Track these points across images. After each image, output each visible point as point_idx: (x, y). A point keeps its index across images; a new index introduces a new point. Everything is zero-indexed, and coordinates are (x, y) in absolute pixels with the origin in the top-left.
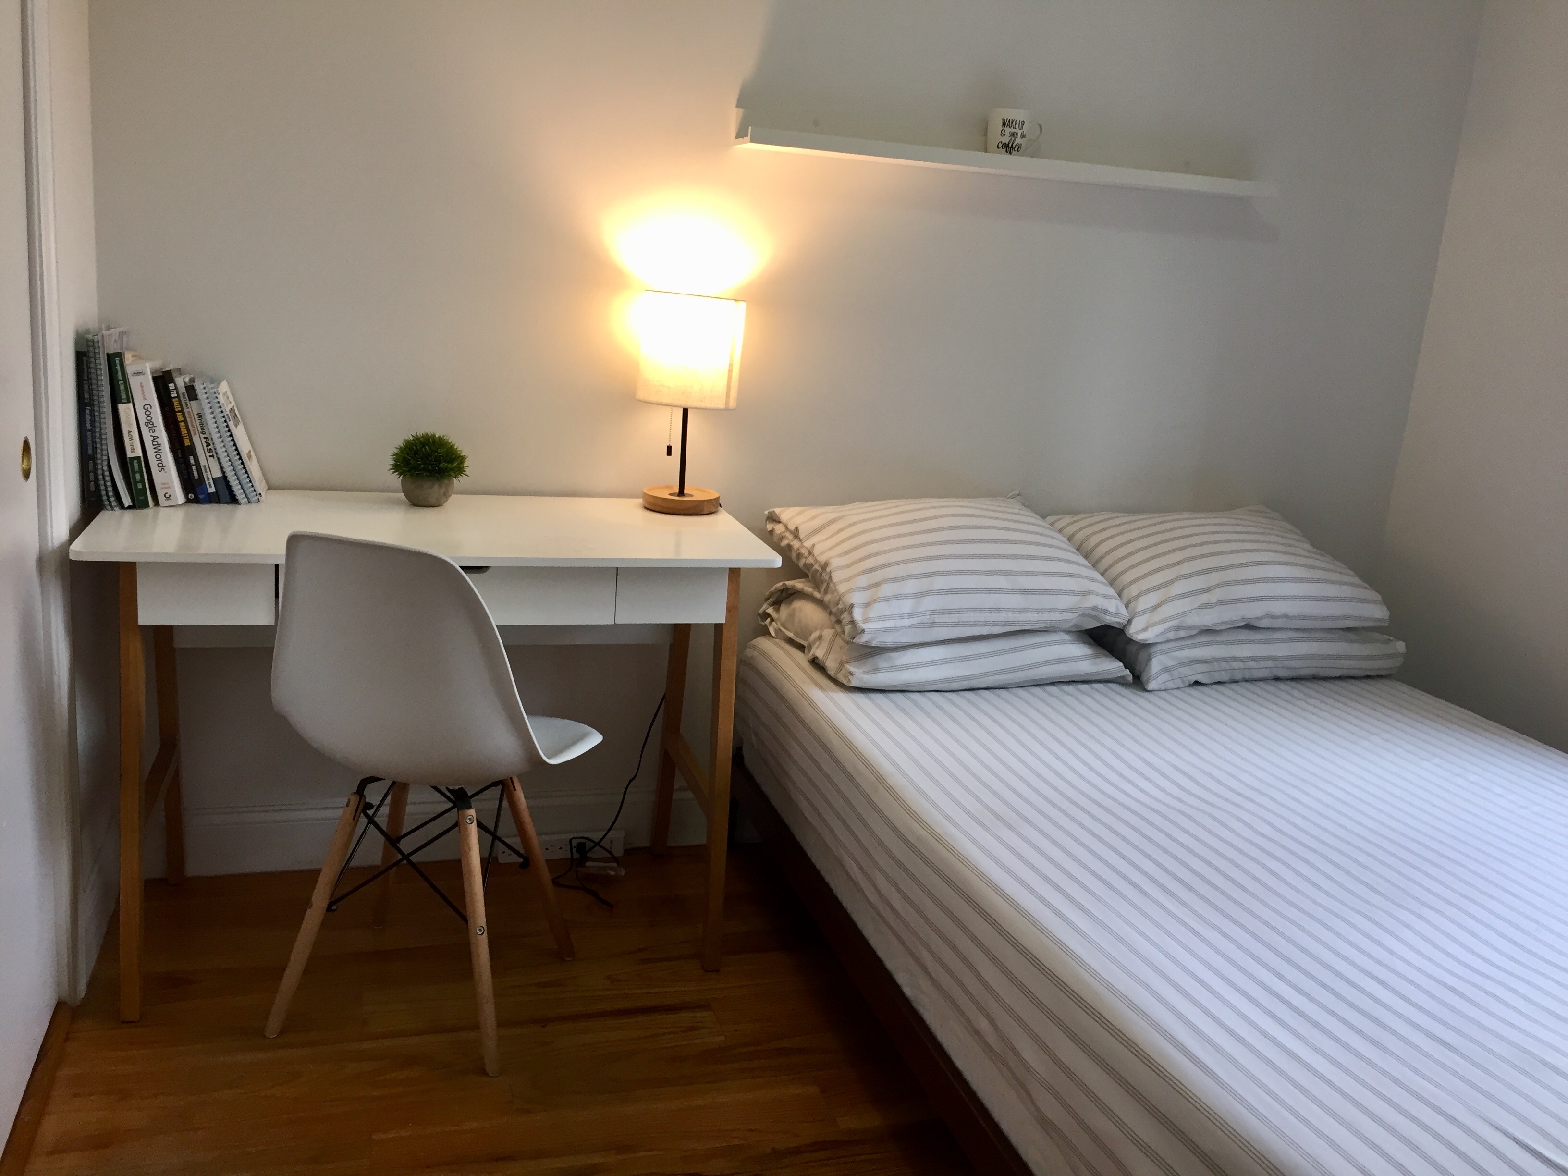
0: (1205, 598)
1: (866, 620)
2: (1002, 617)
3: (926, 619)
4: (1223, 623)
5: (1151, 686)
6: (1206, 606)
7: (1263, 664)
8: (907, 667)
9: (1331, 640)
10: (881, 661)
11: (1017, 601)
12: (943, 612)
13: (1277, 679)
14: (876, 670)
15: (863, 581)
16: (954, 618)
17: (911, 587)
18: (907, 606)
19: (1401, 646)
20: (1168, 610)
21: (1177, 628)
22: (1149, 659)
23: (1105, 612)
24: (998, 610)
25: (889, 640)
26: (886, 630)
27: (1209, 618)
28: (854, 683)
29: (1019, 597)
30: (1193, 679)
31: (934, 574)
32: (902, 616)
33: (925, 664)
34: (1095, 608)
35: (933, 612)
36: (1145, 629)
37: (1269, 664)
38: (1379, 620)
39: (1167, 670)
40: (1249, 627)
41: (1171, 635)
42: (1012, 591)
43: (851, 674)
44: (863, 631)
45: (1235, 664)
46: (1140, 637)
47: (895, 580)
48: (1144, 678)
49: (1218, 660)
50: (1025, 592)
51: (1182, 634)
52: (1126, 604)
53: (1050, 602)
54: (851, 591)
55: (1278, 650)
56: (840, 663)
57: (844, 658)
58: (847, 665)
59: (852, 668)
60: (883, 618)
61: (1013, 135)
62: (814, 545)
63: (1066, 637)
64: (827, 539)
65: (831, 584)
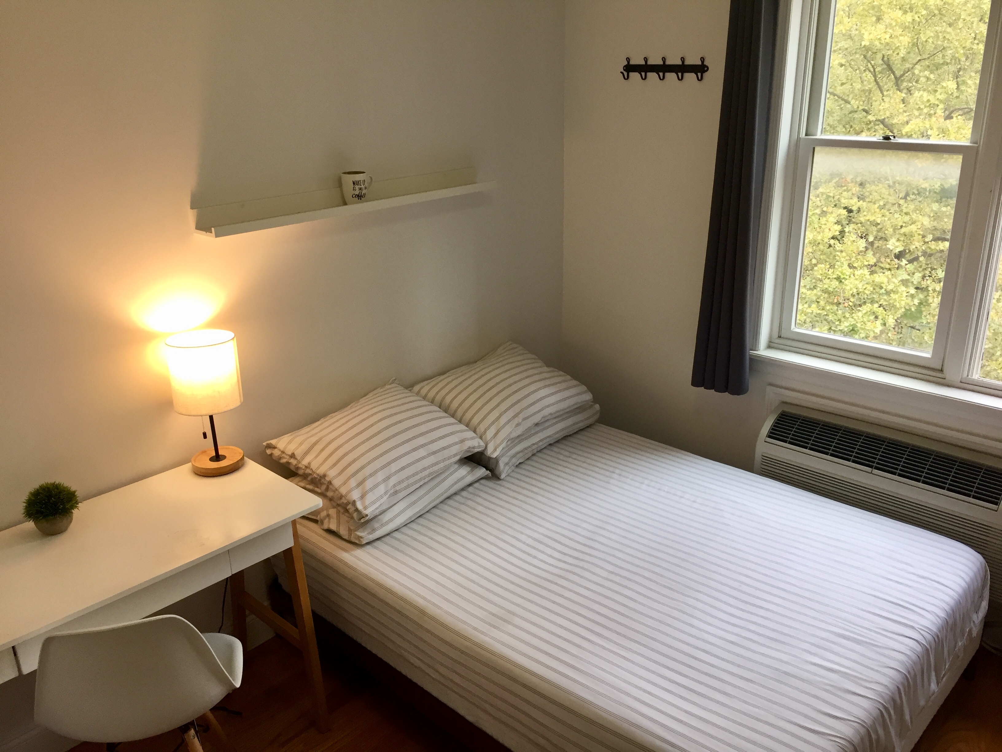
0: (516, 421)
1: (365, 508)
2: (427, 472)
3: (393, 491)
4: (527, 428)
5: (503, 476)
6: (518, 425)
8: (391, 520)
9: (571, 417)
10: (376, 525)
11: (432, 459)
12: (400, 482)
13: (550, 445)
14: (374, 530)
15: (353, 483)
16: (405, 484)
17: (380, 476)
18: (382, 489)
19: (598, 407)
20: (503, 435)
21: (507, 442)
22: (498, 463)
23: (474, 448)
24: (425, 469)
26: (377, 509)
27: (519, 431)
28: (364, 541)
29: (432, 457)
30: (517, 463)
31: (389, 463)
32: (382, 497)
34: (468, 447)
35: (394, 486)
36: (495, 450)
38: (588, 399)
39: (507, 464)
40: (536, 425)
41: (505, 447)
42: (429, 455)
43: (361, 537)
44: (367, 515)
45: (534, 447)
46: (494, 456)
47: (371, 475)
48: (497, 472)
49: (526, 449)
50: (434, 453)
51: (510, 443)
52: (481, 438)
53: (447, 453)
54: (349, 492)
55: (550, 432)
56: (350, 530)
57: (352, 528)
58: (356, 533)
59: (359, 533)
60: (373, 503)
61: (360, 189)
62: (309, 463)
63: (456, 466)
64: (316, 457)
65: (331, 486)
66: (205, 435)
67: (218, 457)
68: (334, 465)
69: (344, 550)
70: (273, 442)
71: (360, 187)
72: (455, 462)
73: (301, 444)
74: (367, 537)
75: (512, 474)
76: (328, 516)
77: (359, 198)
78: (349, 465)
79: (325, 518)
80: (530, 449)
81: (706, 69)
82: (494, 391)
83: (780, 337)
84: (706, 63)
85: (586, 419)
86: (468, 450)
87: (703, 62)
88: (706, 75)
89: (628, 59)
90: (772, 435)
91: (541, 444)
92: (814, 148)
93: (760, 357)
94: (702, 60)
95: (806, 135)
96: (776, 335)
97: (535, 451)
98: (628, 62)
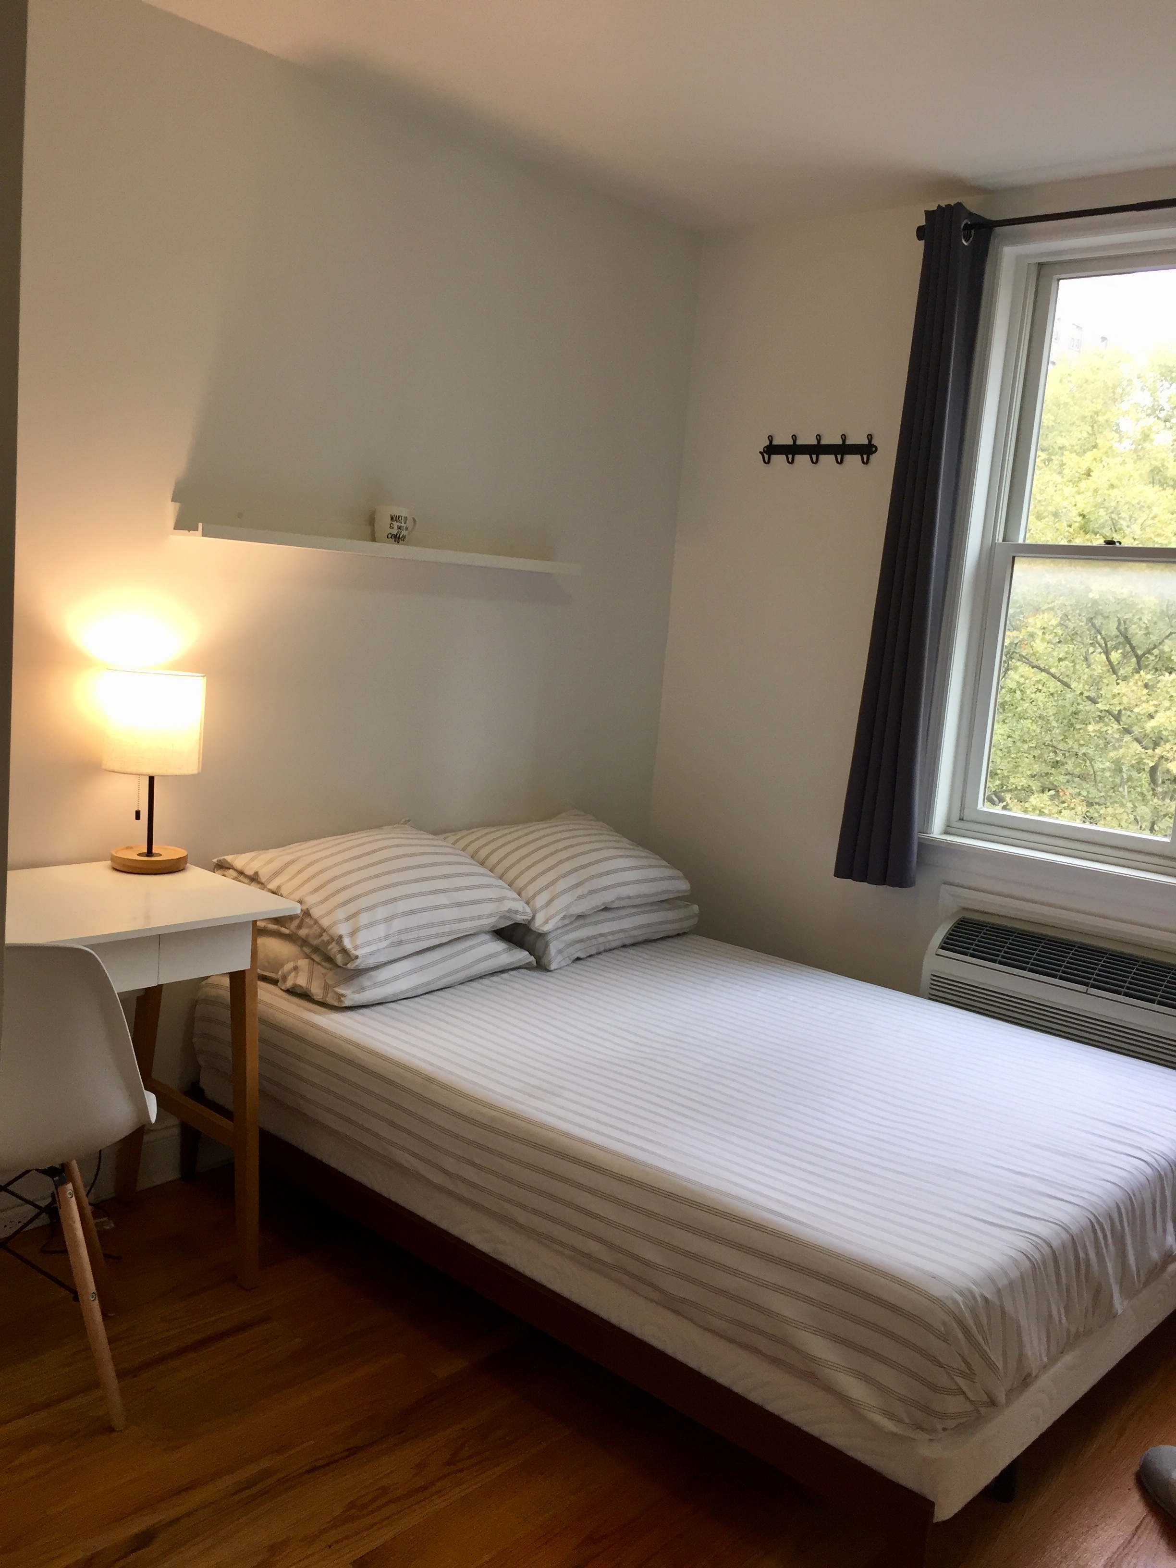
0: (580, 891)
1: (356, 948)
2: (447, 929)
3: (395, 939)
4: (593, 908)
5: (553, 966)
6: (580, 897)
7: (617, 936)
8: (387, 982)
9: (658, 911)
10: (365, 981)
11: (455, 913)
12: (407, 930)
13: (624, 946)
14: (362, 989)
15: (341, 914)
16: (414, 934)
17: (381, 913)
18: (381, 930)
19: (696, 908)
20: (558, 904)
21: (564, 917)
22: (547, 945)
23: (516, 912)
24: (443, 923)
25: (371, 961)
26: (372, 954)
27: (583, 907)
28: (347, 1003)
29: (456, 909)
30: (576, 956)
31: (394, 900)
32: (380, 940)
33: (396, 978)
34: (510, 910)
35: (399, 932)
36: (546, 922)
37: (622, 935)
38: (685, 891)
39: (560, 951)
40: (606, 909)
41: (560, 924)
42: (451, 906)
43: (343, 995)
44: (357, 957)
45: (601, 940)
46: (546, 928)
47: (368, 909)
48: (545, 960)
49: (589, 938)
50: (459, 904)
51: (567, 921)
52: (528, 903)
53: (476, 910)
54: (335, 924)
55: (626, 924)
56: (326, 987)
57: (330, 983)
58: (335, 988)
59: (340, 990)
60: (368, 943)
61: (399, 528)
62: (279, 887)
63: (487, 937)
64: (290, 879)
65: (307, 920)
66: (138, 815)
67: (150, 853)
68: (316, 890)
69: (315, 1013)
70: (229, 858)
71: (400, 525)
72: (487, 929)
73: (270, 861)
74: (351, 996)
75: (569, 968)
76: (296, 968)
77: (397, 540)
78: (338, 891)
79: (289, 972)
80: (594, 942)
81: (874, 449)
82: (552, 848)
83: (961, 819)
84: (874, 442)
85: (680, 920)
86: (507, 914)
87: (870, 440)
88: (873, 457)
89: (771, 438)
90: (946, 945)
91: (610, 938)
92: (1014, 558)
93: (933, 840)
94: (870, 437)
95: (1004, 540)
96: (956, 816)
97: (602, 949)
98: (771, 442)
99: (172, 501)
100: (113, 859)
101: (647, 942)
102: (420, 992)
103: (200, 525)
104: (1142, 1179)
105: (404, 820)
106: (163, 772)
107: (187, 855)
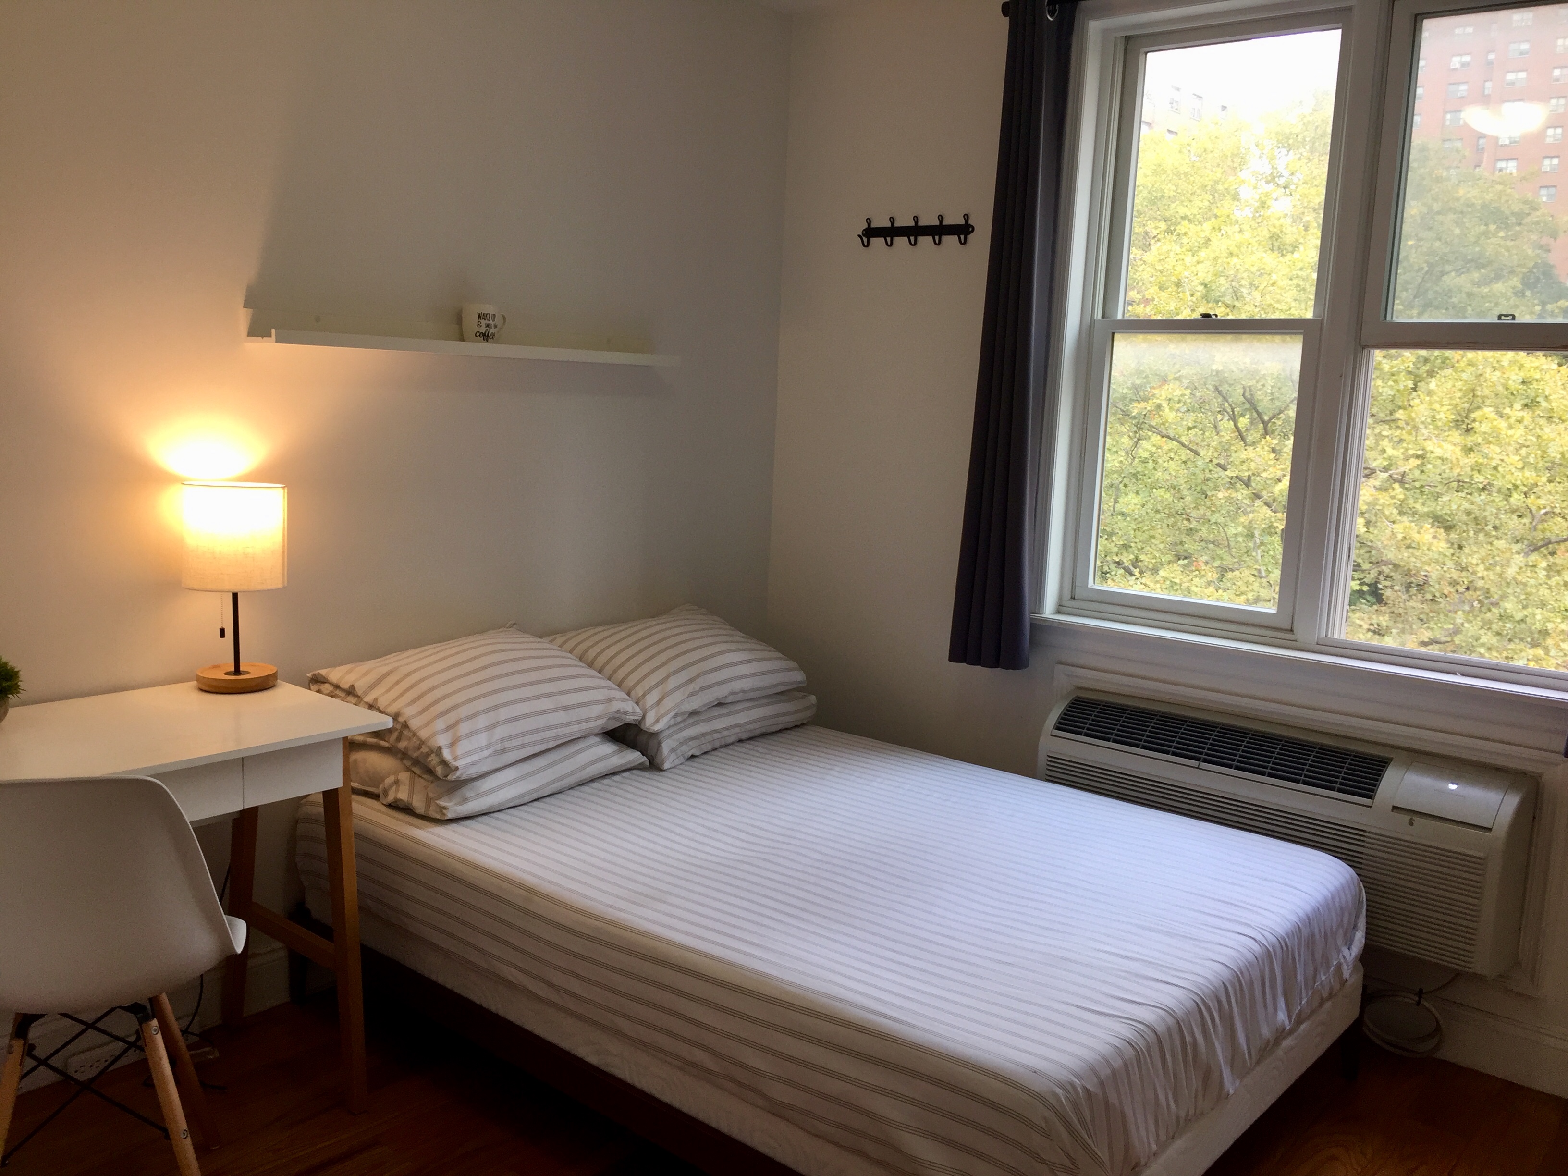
0: (691, 688)
1: (456, 758)
2: (553, 733)
3: (499, 747)
4: (704, 705)
5: (666, 766)
6: (692, 694)
7: (733, 731)
8: (492, 791)
9: (773, 703)
10: (467, 792)
11: (561, 717)
12: (511, 737)
13: (741, 741)
14: (465, 800)
15: (440, 724)
16: (518, 741)
17: (482, 721)
18: (482, 739)
19: (813, 699)
21: (676, 716)
22: (659, 744)
23: (626, 713)
24: (549, 728)
25: (473, 772)
26: (473, 764)
27: (695, 704)
28: (450, 815)
29: (563, 714)
30: (690, 754)
31: (497, 707)
32: (481, 749)
33: (501, 787)
34: (619, 711)
35: (502, 740)
36: (657, 721)
37: (737, 730)
38: (800, 682)
39: (673, 750)
40: (720, 704)
41: (672, 722)
42: (557, 709)
43: (445, 808)
44: (457, 768)
45: (716, 736)
46: (656, 728)
47: (468, 718)
48: (658, 760)
49: (703, 735)
50: (566, 708)
51: (679, 719)
52: (637, 703)
53: (584, 713)
54: (434, 734)
55: (741, 718)
56: (429, 801)
57: (431, 795)
58: (438, 802)
59: (442, 803)
60: (469, 753)
61: (488, 326)
62: (376, 700)
63: (597, 739)
64: (388, 691)
65: (406, 732)
66: (222, 633)
67: (237, 671)
68: (414, 701)
69: (417, 827)
70: (323, 672)
71: (488, 322)
72: (596, 731)
73: (366, 674)
74: (454, 808)
75: (681, 767)
76: (397, 782)
77: (485, 338)
78: (436, 702)
79: (391, 786)
80: (708, 738)
81: (971, 229)
82: (662, 646)
83: (1073, 598)
84: (970, 222)
85: (796, 712)
86: (617, 715)
87: (967, 221)
88: (970, 237)
89: (869, 221)
90: (1061, 725)
91: (726, 733)
92: (1113, 334)
93: (1046, 620)
94: (966, 217)
95: (1103, 317)
96: (1067, 594)
97: (717, 744)
98: (869, 224)
99: (244, 307)
100: (199, 679)
101: (764, 735)
102: (527, 799)
103: (273, 331)
104: (1250, 957)
105: (509, 623)
106: (245, 588)
107: (276, 672)
